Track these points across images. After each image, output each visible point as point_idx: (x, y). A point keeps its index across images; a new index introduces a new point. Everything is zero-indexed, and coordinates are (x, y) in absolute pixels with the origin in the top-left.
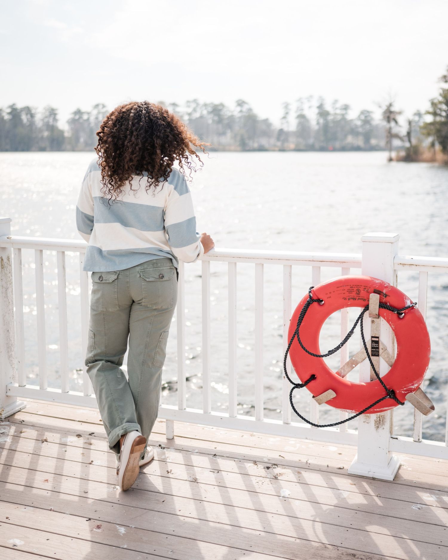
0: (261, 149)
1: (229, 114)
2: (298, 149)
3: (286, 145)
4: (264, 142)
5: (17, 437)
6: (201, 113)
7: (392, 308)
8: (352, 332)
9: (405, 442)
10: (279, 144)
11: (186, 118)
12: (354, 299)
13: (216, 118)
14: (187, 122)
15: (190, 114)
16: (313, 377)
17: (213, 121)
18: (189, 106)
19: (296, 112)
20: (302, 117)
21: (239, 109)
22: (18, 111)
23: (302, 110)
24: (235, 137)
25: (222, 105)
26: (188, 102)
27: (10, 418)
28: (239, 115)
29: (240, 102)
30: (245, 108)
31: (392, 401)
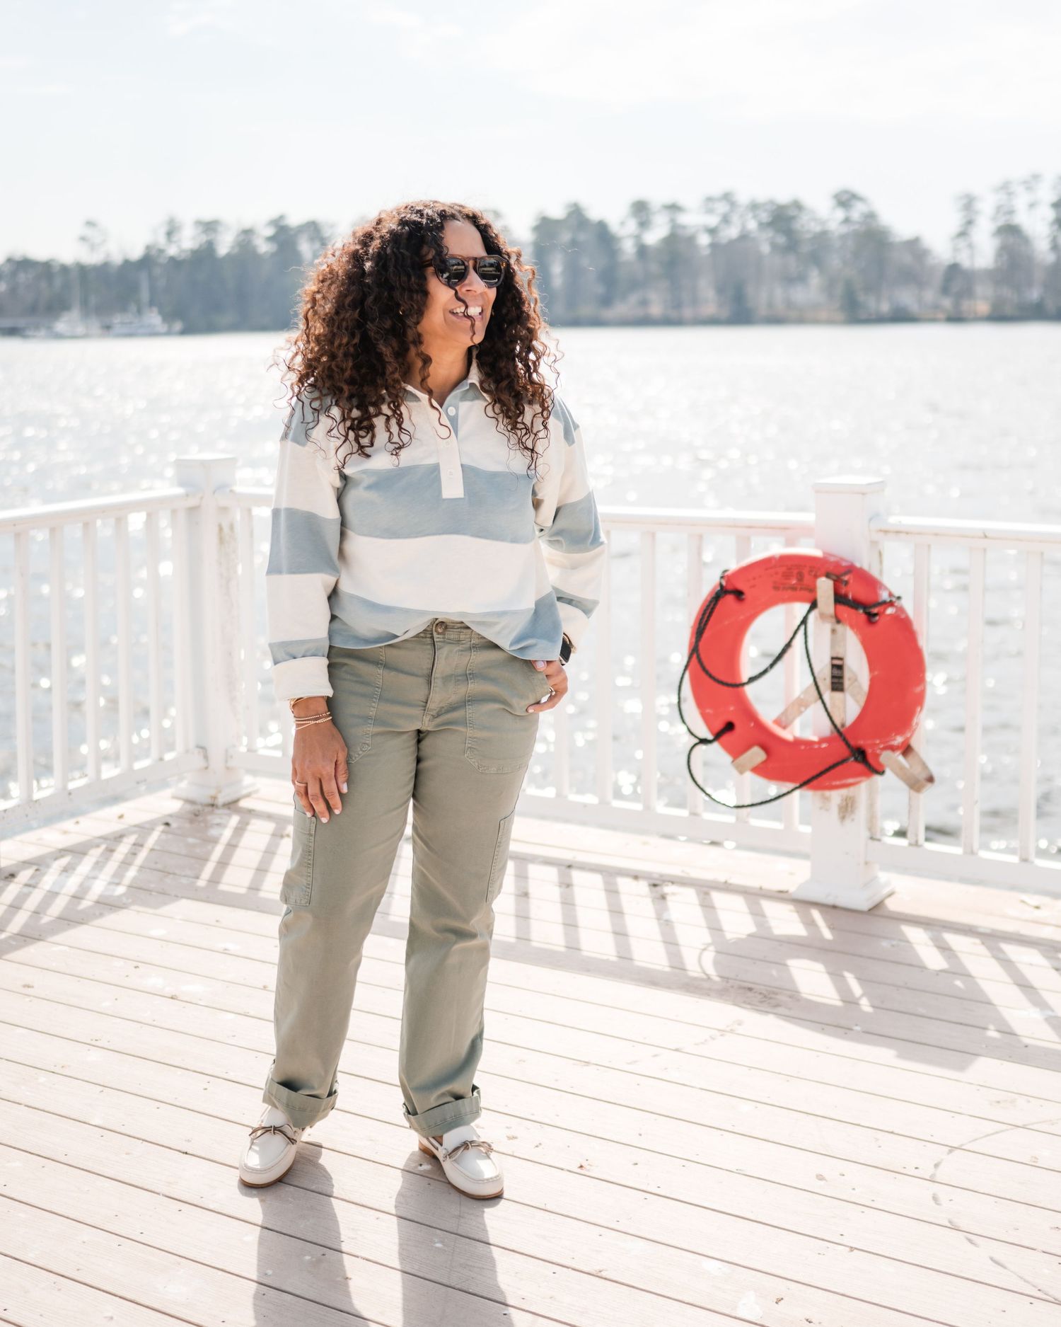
0: (901, 317)
1: (817, 228)
2: (998, 316)
3: (966, 305)
4: (907, 298)
5: (240, 830)
6: (744, 227)
7: (856, 604)
8: (788, 645)
9: (893, 846)
10: (947, 303)
11: (704, 240)
12: (794, 588)
13: (781, 240)
14: (706, 252)
15: (712, 231)
16: (729, 727)
17: (774, 246)
18: (710, 211)
19: (994, 219)
20: (1010, 232)
21: (840, 214)
22: (292, 233)
23: (1011, 212)
24: (829, 287)
25: (797, 205)
26: (710, 199)
27: (232, 805)
28: (844, 230)
29: (845, 197)
30: (857, 212)
31: (860, 767)
